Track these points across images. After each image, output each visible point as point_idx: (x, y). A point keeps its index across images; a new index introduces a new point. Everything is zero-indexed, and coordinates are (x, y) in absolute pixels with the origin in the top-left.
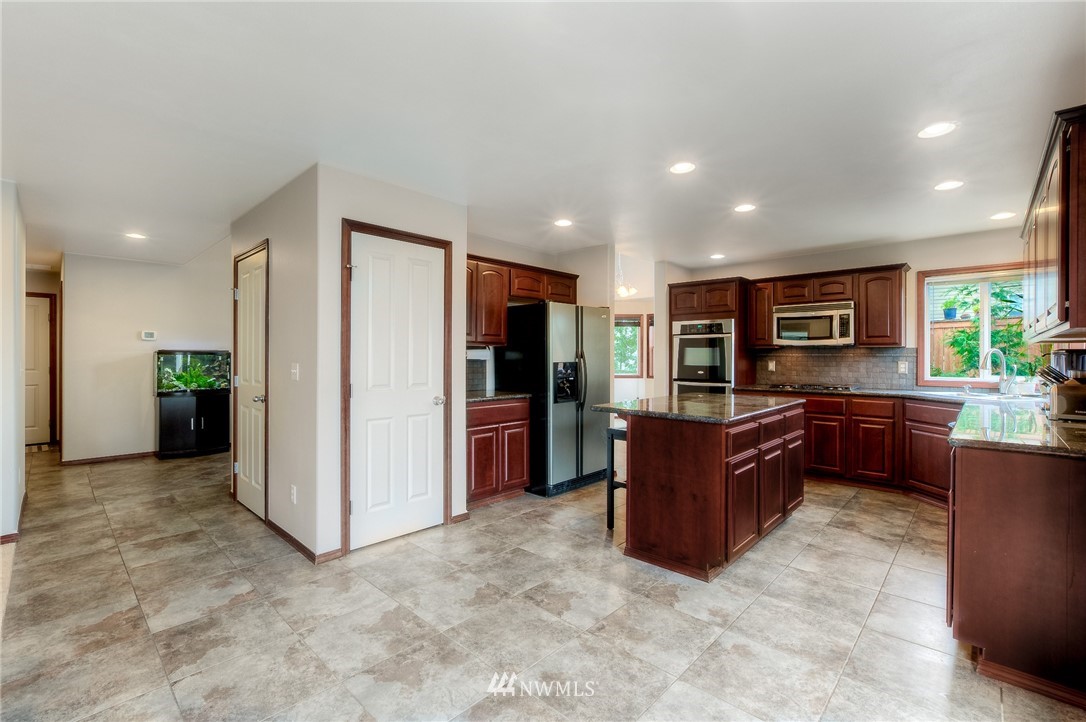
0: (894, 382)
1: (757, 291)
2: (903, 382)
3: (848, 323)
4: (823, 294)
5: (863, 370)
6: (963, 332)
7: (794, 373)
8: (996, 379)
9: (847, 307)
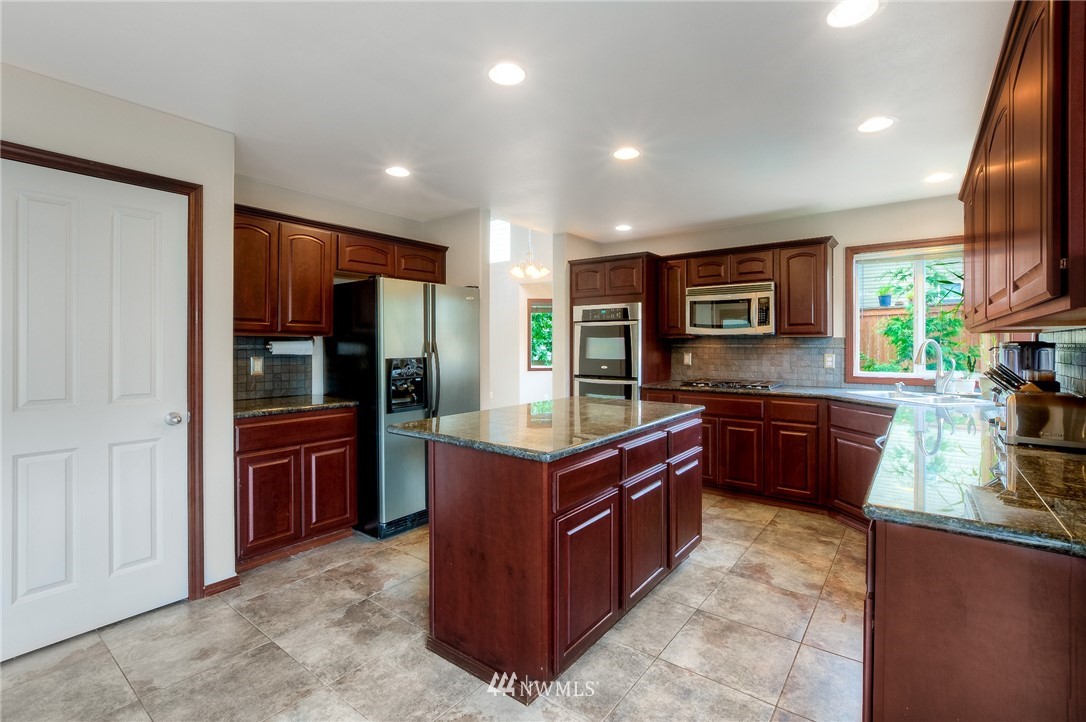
0: (821, 378)
1: (668, 270)
2: (830, 378)
3: (768, 309)
4: (741, 274)
5: (786, 364)
6: (897, 320)
7: (712, 367)
8: (930, 375)
9: (767, 289)
